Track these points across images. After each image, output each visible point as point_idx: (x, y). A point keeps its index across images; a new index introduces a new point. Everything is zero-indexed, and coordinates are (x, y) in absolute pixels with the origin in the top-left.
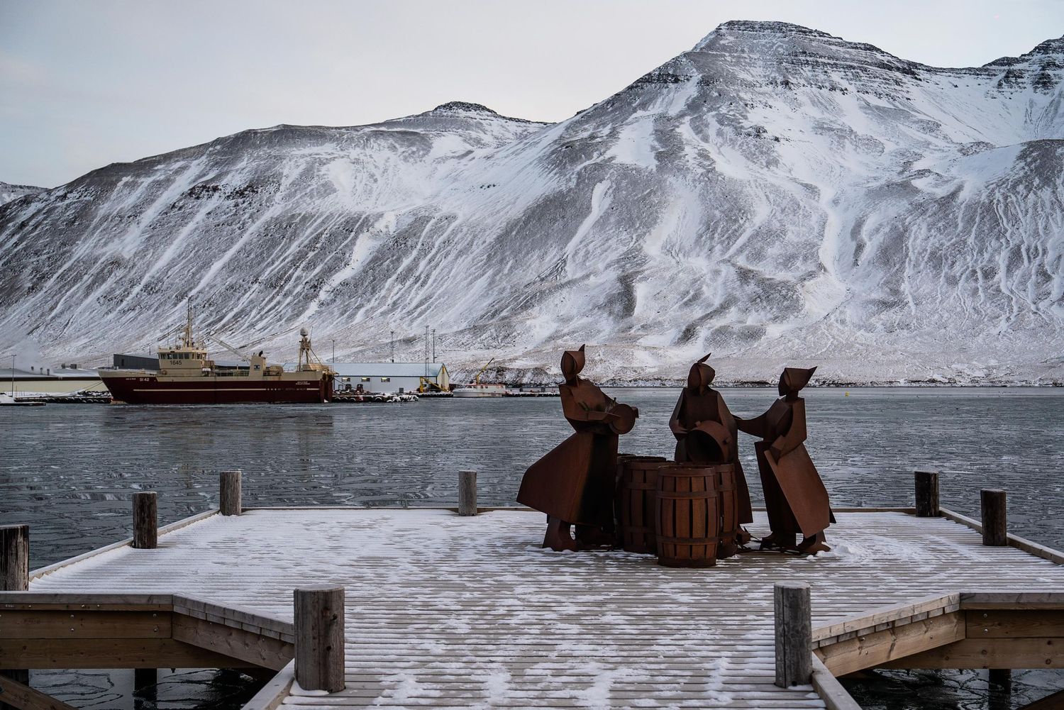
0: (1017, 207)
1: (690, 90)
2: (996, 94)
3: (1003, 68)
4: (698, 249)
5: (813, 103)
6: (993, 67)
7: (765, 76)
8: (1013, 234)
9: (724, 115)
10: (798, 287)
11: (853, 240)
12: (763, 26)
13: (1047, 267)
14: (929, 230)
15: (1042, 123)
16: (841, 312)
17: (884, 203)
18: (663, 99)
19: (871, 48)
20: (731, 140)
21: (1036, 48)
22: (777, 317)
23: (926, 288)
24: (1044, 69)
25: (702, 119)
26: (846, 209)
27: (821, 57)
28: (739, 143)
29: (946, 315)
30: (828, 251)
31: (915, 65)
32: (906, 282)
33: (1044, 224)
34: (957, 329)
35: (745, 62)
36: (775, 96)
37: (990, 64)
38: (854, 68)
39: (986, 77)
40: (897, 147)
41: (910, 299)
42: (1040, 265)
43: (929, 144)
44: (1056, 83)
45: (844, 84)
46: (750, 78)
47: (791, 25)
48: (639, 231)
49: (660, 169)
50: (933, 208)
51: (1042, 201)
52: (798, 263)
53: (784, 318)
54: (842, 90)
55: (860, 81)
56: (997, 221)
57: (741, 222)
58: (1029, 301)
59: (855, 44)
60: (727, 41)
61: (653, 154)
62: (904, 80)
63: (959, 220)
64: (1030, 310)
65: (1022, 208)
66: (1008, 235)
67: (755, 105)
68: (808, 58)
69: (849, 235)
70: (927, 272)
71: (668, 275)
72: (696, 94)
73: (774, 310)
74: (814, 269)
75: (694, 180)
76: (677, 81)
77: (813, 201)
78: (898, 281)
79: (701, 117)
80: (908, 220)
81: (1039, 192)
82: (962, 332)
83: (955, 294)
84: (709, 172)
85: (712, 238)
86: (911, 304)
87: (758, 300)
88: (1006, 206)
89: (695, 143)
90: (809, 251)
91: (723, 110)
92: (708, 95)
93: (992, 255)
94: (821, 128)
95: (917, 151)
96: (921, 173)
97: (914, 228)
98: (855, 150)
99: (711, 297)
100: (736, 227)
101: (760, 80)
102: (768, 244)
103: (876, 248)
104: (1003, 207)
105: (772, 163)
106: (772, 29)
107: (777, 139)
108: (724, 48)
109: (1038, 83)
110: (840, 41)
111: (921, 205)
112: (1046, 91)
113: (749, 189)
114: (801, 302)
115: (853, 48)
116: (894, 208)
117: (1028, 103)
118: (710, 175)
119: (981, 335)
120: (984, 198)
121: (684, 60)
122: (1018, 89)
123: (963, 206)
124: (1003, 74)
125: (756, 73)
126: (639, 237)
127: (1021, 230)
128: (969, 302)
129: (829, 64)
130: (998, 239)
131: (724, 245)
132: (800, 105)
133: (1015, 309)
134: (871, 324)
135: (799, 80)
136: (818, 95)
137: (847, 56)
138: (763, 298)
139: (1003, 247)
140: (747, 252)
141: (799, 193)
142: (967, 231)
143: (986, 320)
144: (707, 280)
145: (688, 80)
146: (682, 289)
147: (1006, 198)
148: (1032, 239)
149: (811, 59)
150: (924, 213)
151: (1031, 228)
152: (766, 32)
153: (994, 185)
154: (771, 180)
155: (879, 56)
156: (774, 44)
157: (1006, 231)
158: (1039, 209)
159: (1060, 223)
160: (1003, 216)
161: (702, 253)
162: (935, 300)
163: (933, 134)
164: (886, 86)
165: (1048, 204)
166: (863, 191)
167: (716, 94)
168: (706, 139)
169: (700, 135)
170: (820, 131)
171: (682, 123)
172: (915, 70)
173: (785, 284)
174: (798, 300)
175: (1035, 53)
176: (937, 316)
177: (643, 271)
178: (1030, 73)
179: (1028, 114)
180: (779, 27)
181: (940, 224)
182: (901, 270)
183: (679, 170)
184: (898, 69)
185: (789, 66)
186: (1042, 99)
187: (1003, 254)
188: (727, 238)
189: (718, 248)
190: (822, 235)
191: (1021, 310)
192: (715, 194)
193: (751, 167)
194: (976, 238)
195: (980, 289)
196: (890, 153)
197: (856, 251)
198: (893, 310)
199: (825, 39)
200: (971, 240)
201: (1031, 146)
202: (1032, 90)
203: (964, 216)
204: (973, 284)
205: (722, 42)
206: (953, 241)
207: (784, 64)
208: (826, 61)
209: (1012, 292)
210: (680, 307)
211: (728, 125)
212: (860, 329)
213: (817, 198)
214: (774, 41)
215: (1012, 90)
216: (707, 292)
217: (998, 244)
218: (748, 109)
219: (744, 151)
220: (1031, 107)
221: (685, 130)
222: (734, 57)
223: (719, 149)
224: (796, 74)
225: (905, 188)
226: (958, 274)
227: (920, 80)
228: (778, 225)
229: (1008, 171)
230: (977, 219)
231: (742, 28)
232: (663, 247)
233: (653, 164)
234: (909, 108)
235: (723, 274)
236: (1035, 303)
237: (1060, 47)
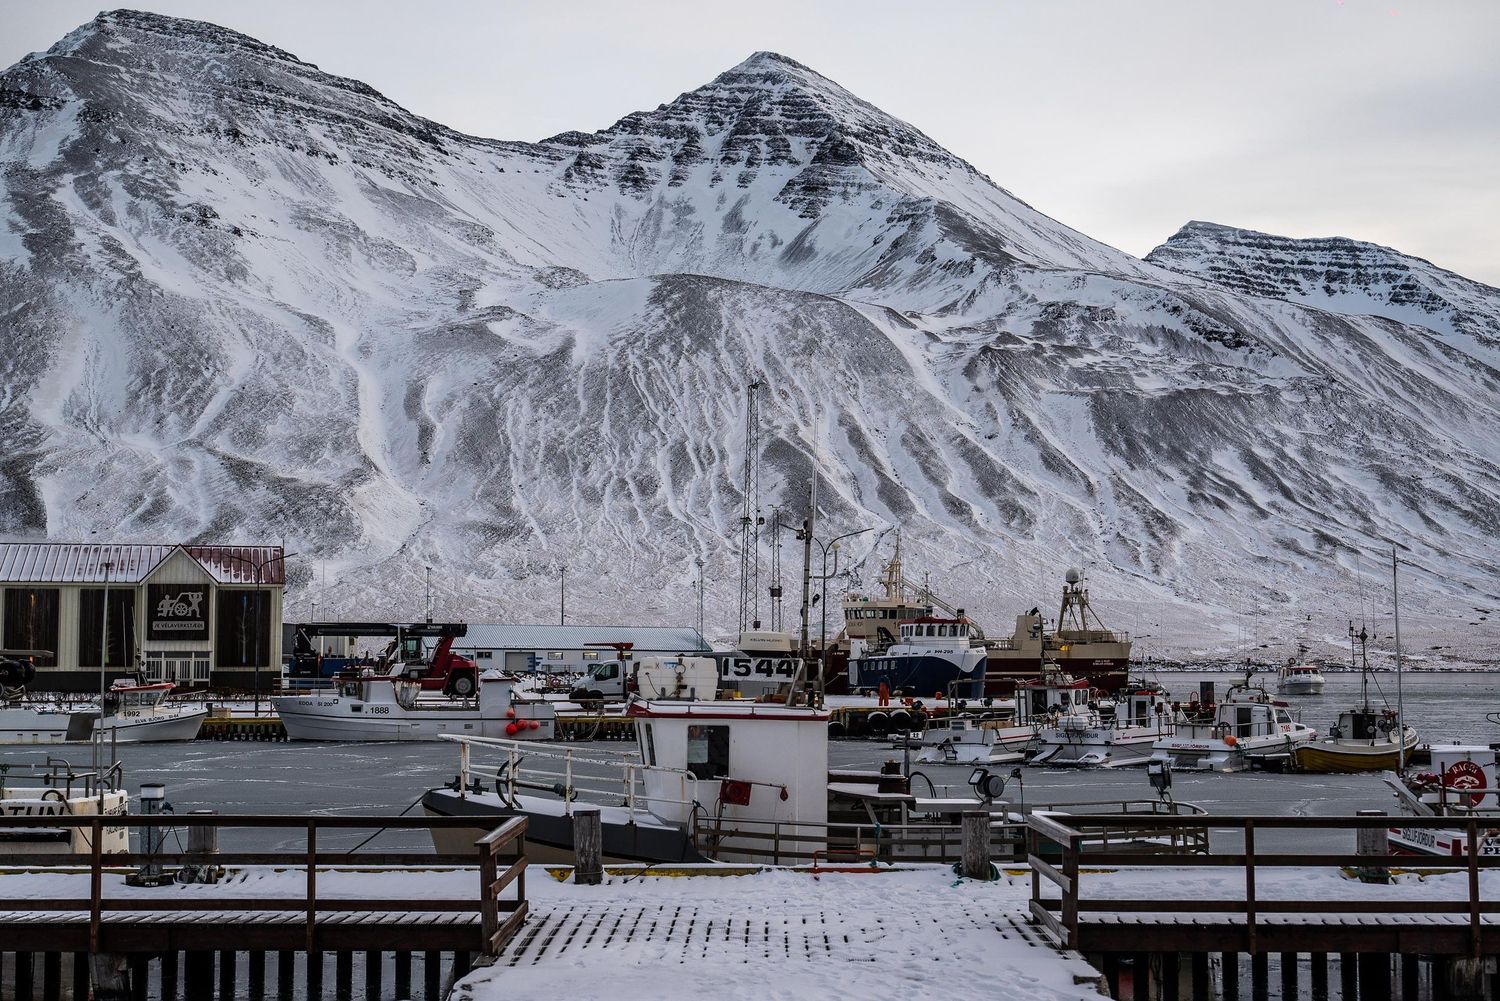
0: (666, 381)
1: (65, 125)
2: (563, 190)
3: (571, 148)
4: (134, 418)
5: (285, 174)
6: (556, 145)
7: (195, 117)
8: (667, 423)
9: (136, 179)
10: (345, 495)
11: (410, 418)
12: (182, 28)
13: (731, 480)
14: (535, 409)
15: (639, 245)
16: (426, 543)
17: (449, 359)
18: (14, 137)
19: (366, 90)
20: (156, 225)
21: (619, 122)
22: (320, 548)
23: (553, 507)
24: (633, 157)
25: (96, 182)
26: (385, 365)
27: (288, 94)
28: (171, 232)
29: (599, 552)
30: (372, 432)
31: (436, 127)
32: (518, 494)
33: (711, 411)
34: (625, 576)
35: (157, 87)
36: (218, 154)
37: (550, 140)
38: (343, 121)
39: (545, 160)
40: (435, 264)
41: (532, 523)
42: (720, 476)
43: (484, 263)
44: (653, 182)
45: (331, 146)
46: (170, 118)
47: (231, 32)
48: (15, 379)
49: (39, 266)
50: (535, 373)
51: (701, 372)
52: (327, 454)
53: (333, 550)
54: (327, 156)
55: (355, 144)
56: (638, 401)
57: (207, 374)
58: (719, 533)
59: (339, 79)
60: (120, 46)
61: (18, 238)
62: (423, 151)
63: (580, 395)
64: (725, 549)
65: (673, 383)
66: (660, 423)
67: (188, 166)
68: (267, 95)
69: (402, 412)
70: (548, 481)
71: (92, 464)
72: (77, 135)
73: (312, 534)
74: (358, 465)
75: (107, 293)
76: (36, 106)
77: (324, 346)
78: (505, 492)
79: (93, 177)
80: (497, 390)
81: (693, 358)
82: (637, 581)
83: (601, 519)
84: (132, 278)
85: (158, 400)
86: (537, 531)
87: (281, 517)
88: (649, 376)
89: (90, 223)
90: (343, 435)
91: (134, 169)
92: (100, 139)
93: (644, 457)
94: (306, 219)
95: (469, 273)
96: (499, 312)
97: (510, 405)
98: (369, 262)
99: (188, 507)
100: (198, 382)
101: (189, 123)
102: (265, 417)
103: (453, 437)
104: (644, 378)
105: (236, 272)
106: (197, 34)
107: (237, 232)
108: (115, 56)
109: (626, 179)
110: (313, 70)
111: (514, 366)
112: (639, 194)
113: (208, 316)
114: (356, 522)
115: (337, 86)
116: (467, 369)
117: (613, 211)
118: (135, 285)
119: (667, 587)
120: (611, 361)
121: (47, 69)
122: (595, 185)
123: (581, 372)
124: (572, 160)
125: (177, 108)
126: (17, 391)
127: (679, 418)
128: (627, 530)
129: (302, 109)
130: (646, 430)
131: (183, 414)
132: (263, 175)
133: (703, 546)
134: (483, 564)
135: (255, 131)
136: (290, 160)
137: (330, 98)
138: (289, 513)
139: (658, 444)
140: (229, 430)
141: (300, 333)
142: (595, 413)
143: (664, 561)
144: (170, 476)
145: (58, 107)
146: (127, 490)
147: (646, 364)
148: (699, 434)
149: (273, 95)
150: (520, 379)
151: (693, 415)
152: (187, 38)
153: (623, 342)
154: (244, 303)
155: (378, 104)
156: (204, 62)
157: (656, 417)
158: (699, 386)
159: (734, 410)
160: (646, 393)
161: (143, 427)
162: (574, 527)
163: (484, 246)
164: (397, 157)
165: (710, 379)
166: (409, 337)
167: (115, 139)
168: (109, 219)
169: (99, 211)
170: (305, 224)
171: (59, 186)
172: (437, 136)
173: (321, 489)
174: (349, 519)
175: (618, 131)
176: (585, 554)
177: (41, 455)
178: (612, 161)
179: (615, 227)
180: (211, 33)
181: (551, 401)
182: (504, 473)
183: (75, 271)
184: (411, 131)
185: (236, 104)
186: (635, 206)
187: (660, 454)
188: (187, 402)
189: (172, 419)
190: (356, 407)
191: (712, 547)
192: (150, 321)
193: (200, 277)
194: (612, 426)
195: (639, 511)
196: (427, 273)
197: (421, 437)
198: (510, 542)
199: (290, 64)
200: (605, 429)
201: (668, 283)
202: (618, 190)
203: (587, 390)
204: (627, 503)
205: (110, 46)
206: (578, 429)
207: (226, 99)
208: (298, 103)
209: (688, 517)
210: (133, 523)
211: (146, 197)
212: (468, 572)
213: (330, 342)
214: (204, 55)
215: (588, 186)
216: (177, 499)
217: (648, 440)
218: (177, 171)
219: (182, 247)
220: (619, 217)
221: (66, 196)
222: (135, 75)
223: (136, 239)
224: (248, 119)
225: (477, 336)
226: (599, 485)
227: (446, 153)
228: (275, 384)
229: (640, 321)
230: (609, 396)
231: (143, 24)
232: (67, 412)
233: (23, 257)
234: (438, 198)
235: (197, 466)
236: (729, 537)
237: (655, 126)
